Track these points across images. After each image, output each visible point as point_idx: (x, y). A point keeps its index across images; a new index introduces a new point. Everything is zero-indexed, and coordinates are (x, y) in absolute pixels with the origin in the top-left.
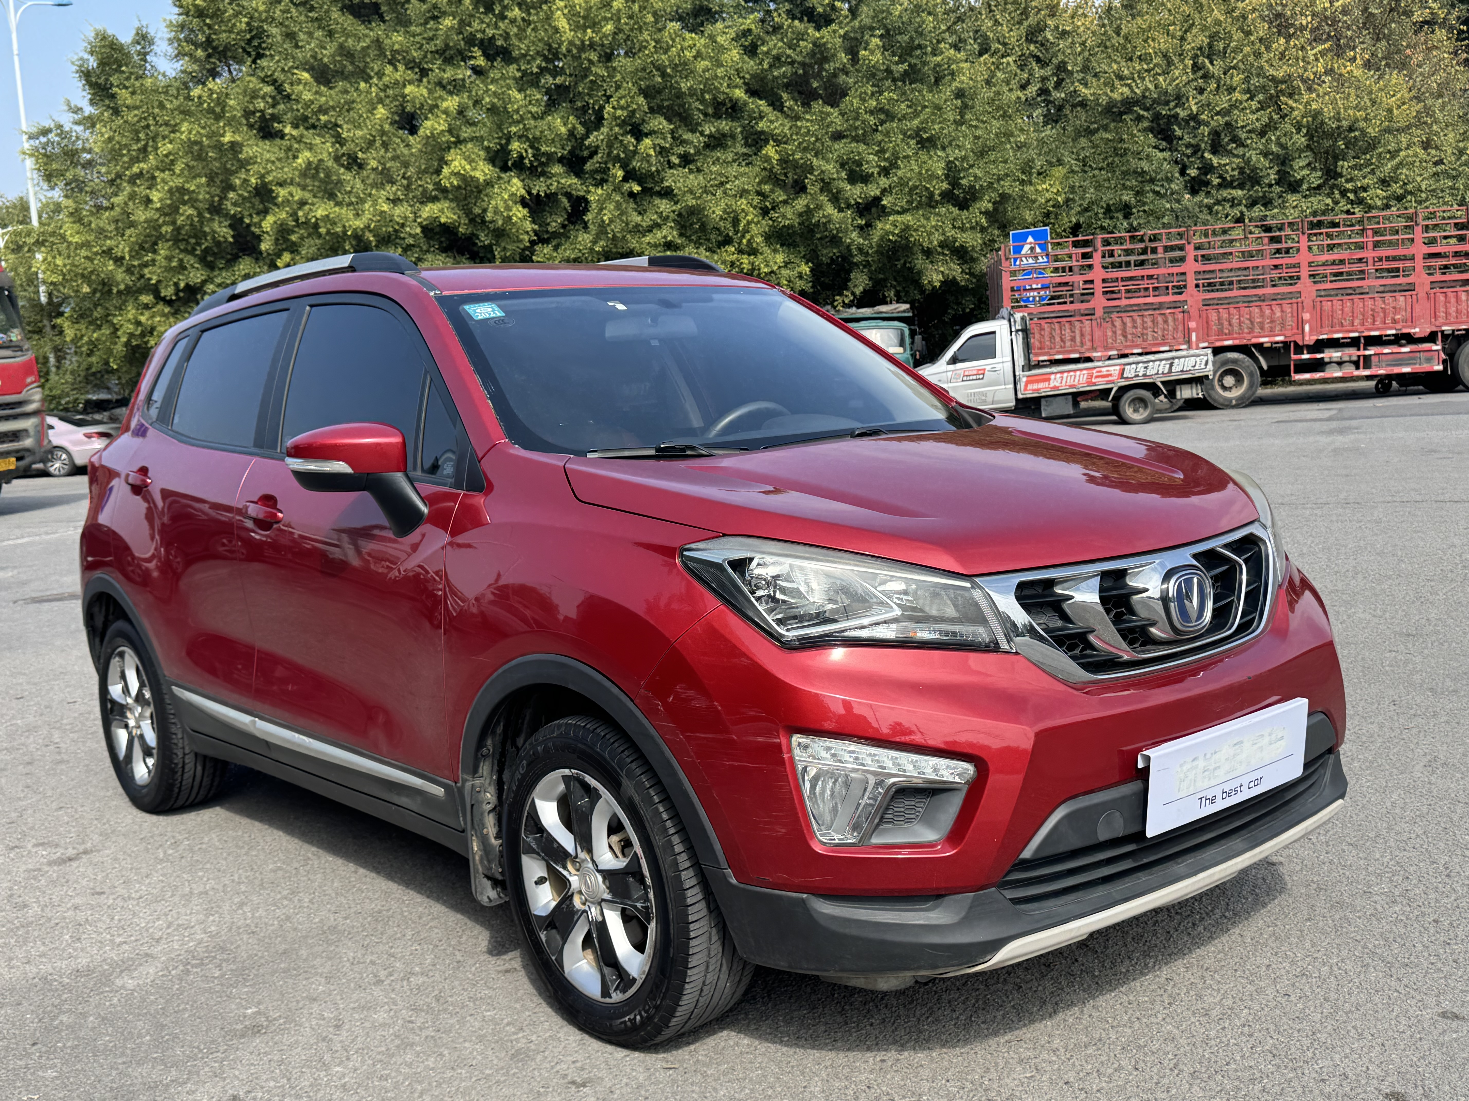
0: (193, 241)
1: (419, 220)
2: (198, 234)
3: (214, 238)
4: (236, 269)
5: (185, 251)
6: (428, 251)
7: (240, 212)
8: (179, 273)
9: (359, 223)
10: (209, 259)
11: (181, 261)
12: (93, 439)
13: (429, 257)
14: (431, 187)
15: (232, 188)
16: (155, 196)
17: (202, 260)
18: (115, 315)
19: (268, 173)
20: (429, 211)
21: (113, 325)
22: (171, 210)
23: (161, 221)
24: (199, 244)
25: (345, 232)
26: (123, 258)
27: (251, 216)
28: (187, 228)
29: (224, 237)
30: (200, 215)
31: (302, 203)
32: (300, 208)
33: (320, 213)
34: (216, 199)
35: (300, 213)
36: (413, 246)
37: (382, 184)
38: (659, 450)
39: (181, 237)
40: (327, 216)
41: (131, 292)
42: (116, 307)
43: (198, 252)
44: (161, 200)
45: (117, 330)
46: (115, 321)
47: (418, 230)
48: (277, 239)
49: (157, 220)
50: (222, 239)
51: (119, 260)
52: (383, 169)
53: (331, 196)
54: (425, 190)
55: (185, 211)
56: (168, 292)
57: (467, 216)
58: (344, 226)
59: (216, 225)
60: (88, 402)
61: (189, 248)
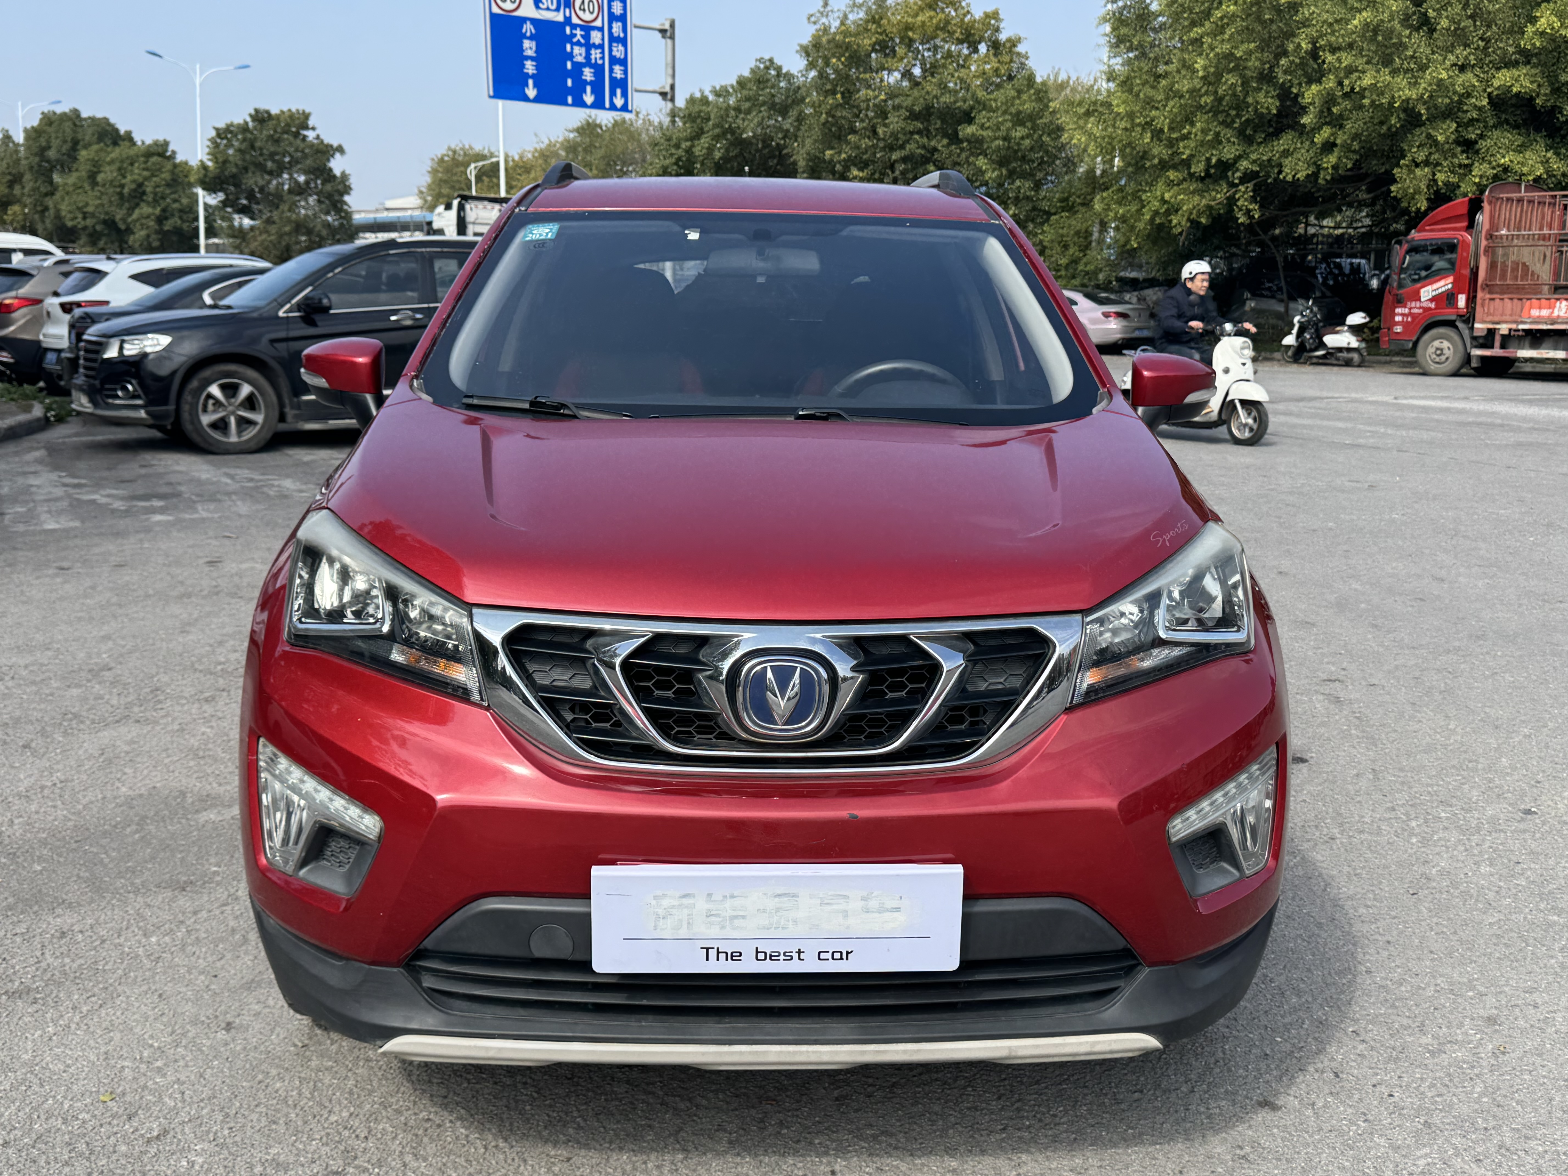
0: (1233, 113)
1: (1489, 90)
2: (1240, 105)
3: (1256, 110)
4: (1275, 143)
5: (1223, 123)
6: (1495, 127)
7: (1290, 81)
8: (1214, 148)
9: (1413, 94)
10: (1249, 132)
11: (1217, 134)
12: (1111, 319)
13: (1496, 133)
14: (1511, 50)
15: (1285, 53)
16: (1200, 63)
17: (1241, 133)
18: (1145, 191)
19: (1321, 36)
20: (1503, 78)
21: (1142, 201)
22: (1212, 80)
23: (1203, 91)
24: (1238, 116)
25: (1391, 104)
26: (1161, 130)
27: (1300, 84)
28: (1227, 98)
29: (1268, 108)
30: (1245, 83)
31: (1350, 70)
32: (1347, 77)
33: (1367, 81)
34: (1267, 66)
35: (1346, 82)
36: (1477, 120)
37: (1452, 45)
38: (532, 403)
39: (1221, 108)
40: (1375, 85)
41: (1164, 166)
42: (1147, 183)
43: (1236, 125)
44: (1205, 68)
45: (1144, 206)
46: (1144, 197)
47: (1485, 102)
48: (1321, 112)
49: (1200, 90)
50: (1264, 111)
51: (1157, 134)
52: (1456, 29)
53: (1387, 61)
54: (1505, 52)
55: (1227, 80)
56: (1198, 168)
57: (1551, 84)
58: (1393, 97)
59: (1261, 97)
60: (1120, 280)
61: (1229, 120)
